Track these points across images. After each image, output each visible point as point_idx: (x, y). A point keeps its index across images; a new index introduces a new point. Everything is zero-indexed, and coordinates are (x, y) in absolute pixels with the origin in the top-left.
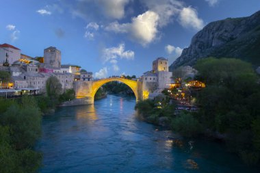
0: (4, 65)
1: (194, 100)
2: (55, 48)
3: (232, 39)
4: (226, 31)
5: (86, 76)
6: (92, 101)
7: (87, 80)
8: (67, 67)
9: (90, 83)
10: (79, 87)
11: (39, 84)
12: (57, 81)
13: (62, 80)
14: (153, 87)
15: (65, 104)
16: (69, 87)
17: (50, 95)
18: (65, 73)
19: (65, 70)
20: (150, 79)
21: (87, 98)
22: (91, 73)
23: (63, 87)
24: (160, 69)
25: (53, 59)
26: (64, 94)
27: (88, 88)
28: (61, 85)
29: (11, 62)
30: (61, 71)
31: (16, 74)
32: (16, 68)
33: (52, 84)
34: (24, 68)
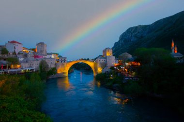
0: (13, 54)
1: (134, 73)
2: (43, 43)
3: (142, 37)
4: (138, 33)
5: (63, 59)
6: (67, 74)
7: (63, 62)
8: (51, 54)
9: (65, 64)
10: (59, 66)
11: (35, 65)
12: (46, 63)
13: (49, 62)
14: (104, 65)
15: (51, 77)
16: (53, 66)
17: (41, 71)
18: (50, 58)
19: (50, 56)
20: (102, 61)
21: (64, 73)
22: (66, 58)
23: (49, 67)
24: (108, 54)
25: (42, 49)
26: (50, 71)
27: (64, 67)
28: (48, 65)
29: (17, 52)
30: (48, 56)
31: (21, 59)
32: (21, 55)
33: (43, 65)
34: (26, 55)
